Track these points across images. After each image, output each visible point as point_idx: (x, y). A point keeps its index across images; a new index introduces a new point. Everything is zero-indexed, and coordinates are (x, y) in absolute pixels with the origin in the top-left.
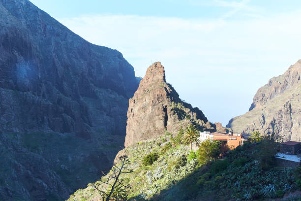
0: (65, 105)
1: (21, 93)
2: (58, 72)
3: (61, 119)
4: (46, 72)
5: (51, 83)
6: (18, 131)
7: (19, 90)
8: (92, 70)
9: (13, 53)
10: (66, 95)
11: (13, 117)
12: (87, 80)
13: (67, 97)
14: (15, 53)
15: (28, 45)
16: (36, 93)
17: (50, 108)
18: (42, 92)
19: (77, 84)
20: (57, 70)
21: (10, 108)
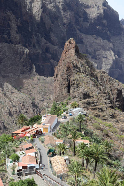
0: (52, 52)
1: (14, 45)
2: (46, 25)
3: (49, 64)
4: (36, 26)
5: (40, 35)
6: (13, 76)
7: (12, 43)
8: (79, 19)
9: (6, 13)
10: (53, 44)
11: (9, 65)
12: (74, 28)
13: (54, 45)
14: (8, 13)
15: (19, 5)
16: (27, 45)
17: (40, 56)
18: (33, 43)
19: (65, 33)
20: (44, 24)
21: (6, 58)
